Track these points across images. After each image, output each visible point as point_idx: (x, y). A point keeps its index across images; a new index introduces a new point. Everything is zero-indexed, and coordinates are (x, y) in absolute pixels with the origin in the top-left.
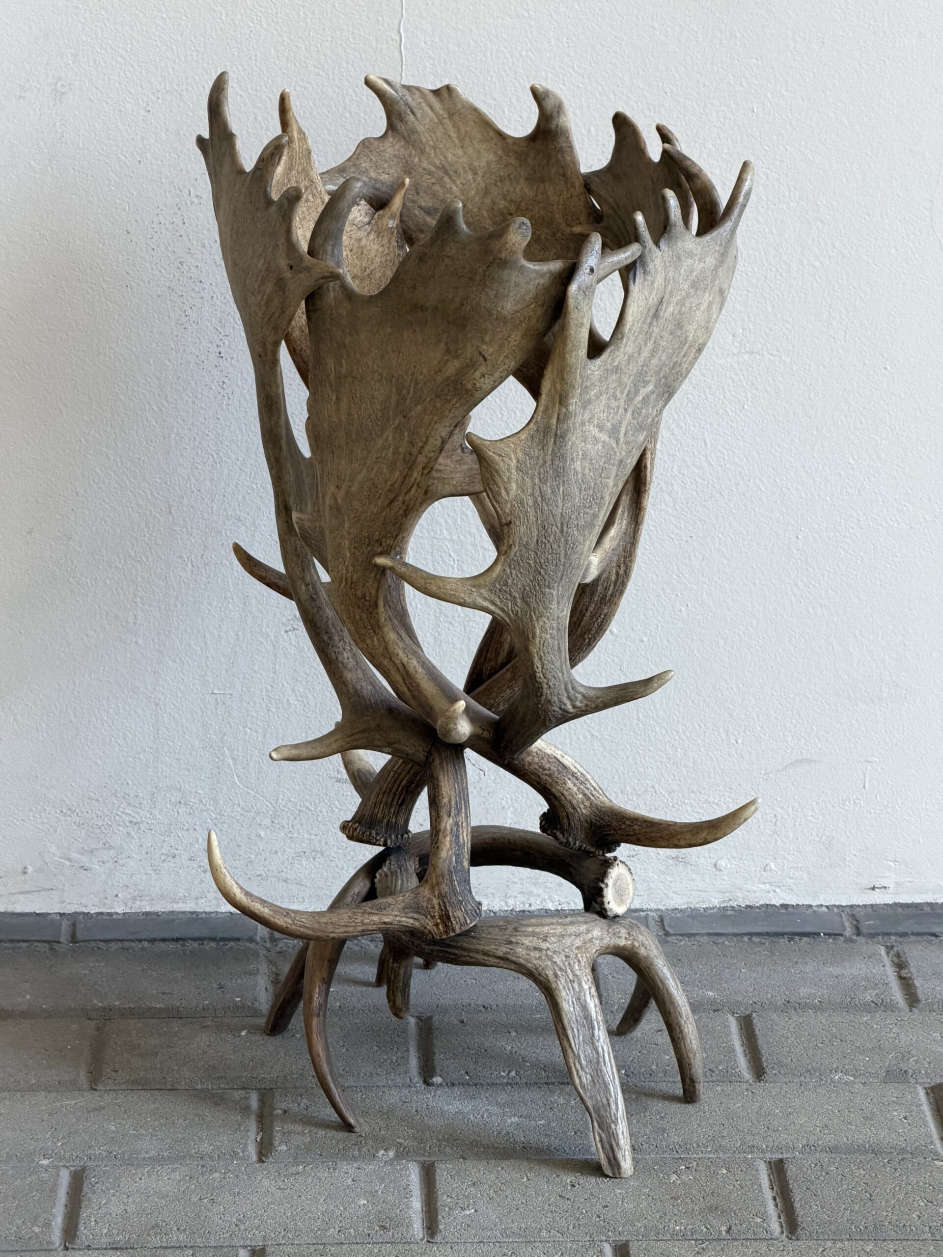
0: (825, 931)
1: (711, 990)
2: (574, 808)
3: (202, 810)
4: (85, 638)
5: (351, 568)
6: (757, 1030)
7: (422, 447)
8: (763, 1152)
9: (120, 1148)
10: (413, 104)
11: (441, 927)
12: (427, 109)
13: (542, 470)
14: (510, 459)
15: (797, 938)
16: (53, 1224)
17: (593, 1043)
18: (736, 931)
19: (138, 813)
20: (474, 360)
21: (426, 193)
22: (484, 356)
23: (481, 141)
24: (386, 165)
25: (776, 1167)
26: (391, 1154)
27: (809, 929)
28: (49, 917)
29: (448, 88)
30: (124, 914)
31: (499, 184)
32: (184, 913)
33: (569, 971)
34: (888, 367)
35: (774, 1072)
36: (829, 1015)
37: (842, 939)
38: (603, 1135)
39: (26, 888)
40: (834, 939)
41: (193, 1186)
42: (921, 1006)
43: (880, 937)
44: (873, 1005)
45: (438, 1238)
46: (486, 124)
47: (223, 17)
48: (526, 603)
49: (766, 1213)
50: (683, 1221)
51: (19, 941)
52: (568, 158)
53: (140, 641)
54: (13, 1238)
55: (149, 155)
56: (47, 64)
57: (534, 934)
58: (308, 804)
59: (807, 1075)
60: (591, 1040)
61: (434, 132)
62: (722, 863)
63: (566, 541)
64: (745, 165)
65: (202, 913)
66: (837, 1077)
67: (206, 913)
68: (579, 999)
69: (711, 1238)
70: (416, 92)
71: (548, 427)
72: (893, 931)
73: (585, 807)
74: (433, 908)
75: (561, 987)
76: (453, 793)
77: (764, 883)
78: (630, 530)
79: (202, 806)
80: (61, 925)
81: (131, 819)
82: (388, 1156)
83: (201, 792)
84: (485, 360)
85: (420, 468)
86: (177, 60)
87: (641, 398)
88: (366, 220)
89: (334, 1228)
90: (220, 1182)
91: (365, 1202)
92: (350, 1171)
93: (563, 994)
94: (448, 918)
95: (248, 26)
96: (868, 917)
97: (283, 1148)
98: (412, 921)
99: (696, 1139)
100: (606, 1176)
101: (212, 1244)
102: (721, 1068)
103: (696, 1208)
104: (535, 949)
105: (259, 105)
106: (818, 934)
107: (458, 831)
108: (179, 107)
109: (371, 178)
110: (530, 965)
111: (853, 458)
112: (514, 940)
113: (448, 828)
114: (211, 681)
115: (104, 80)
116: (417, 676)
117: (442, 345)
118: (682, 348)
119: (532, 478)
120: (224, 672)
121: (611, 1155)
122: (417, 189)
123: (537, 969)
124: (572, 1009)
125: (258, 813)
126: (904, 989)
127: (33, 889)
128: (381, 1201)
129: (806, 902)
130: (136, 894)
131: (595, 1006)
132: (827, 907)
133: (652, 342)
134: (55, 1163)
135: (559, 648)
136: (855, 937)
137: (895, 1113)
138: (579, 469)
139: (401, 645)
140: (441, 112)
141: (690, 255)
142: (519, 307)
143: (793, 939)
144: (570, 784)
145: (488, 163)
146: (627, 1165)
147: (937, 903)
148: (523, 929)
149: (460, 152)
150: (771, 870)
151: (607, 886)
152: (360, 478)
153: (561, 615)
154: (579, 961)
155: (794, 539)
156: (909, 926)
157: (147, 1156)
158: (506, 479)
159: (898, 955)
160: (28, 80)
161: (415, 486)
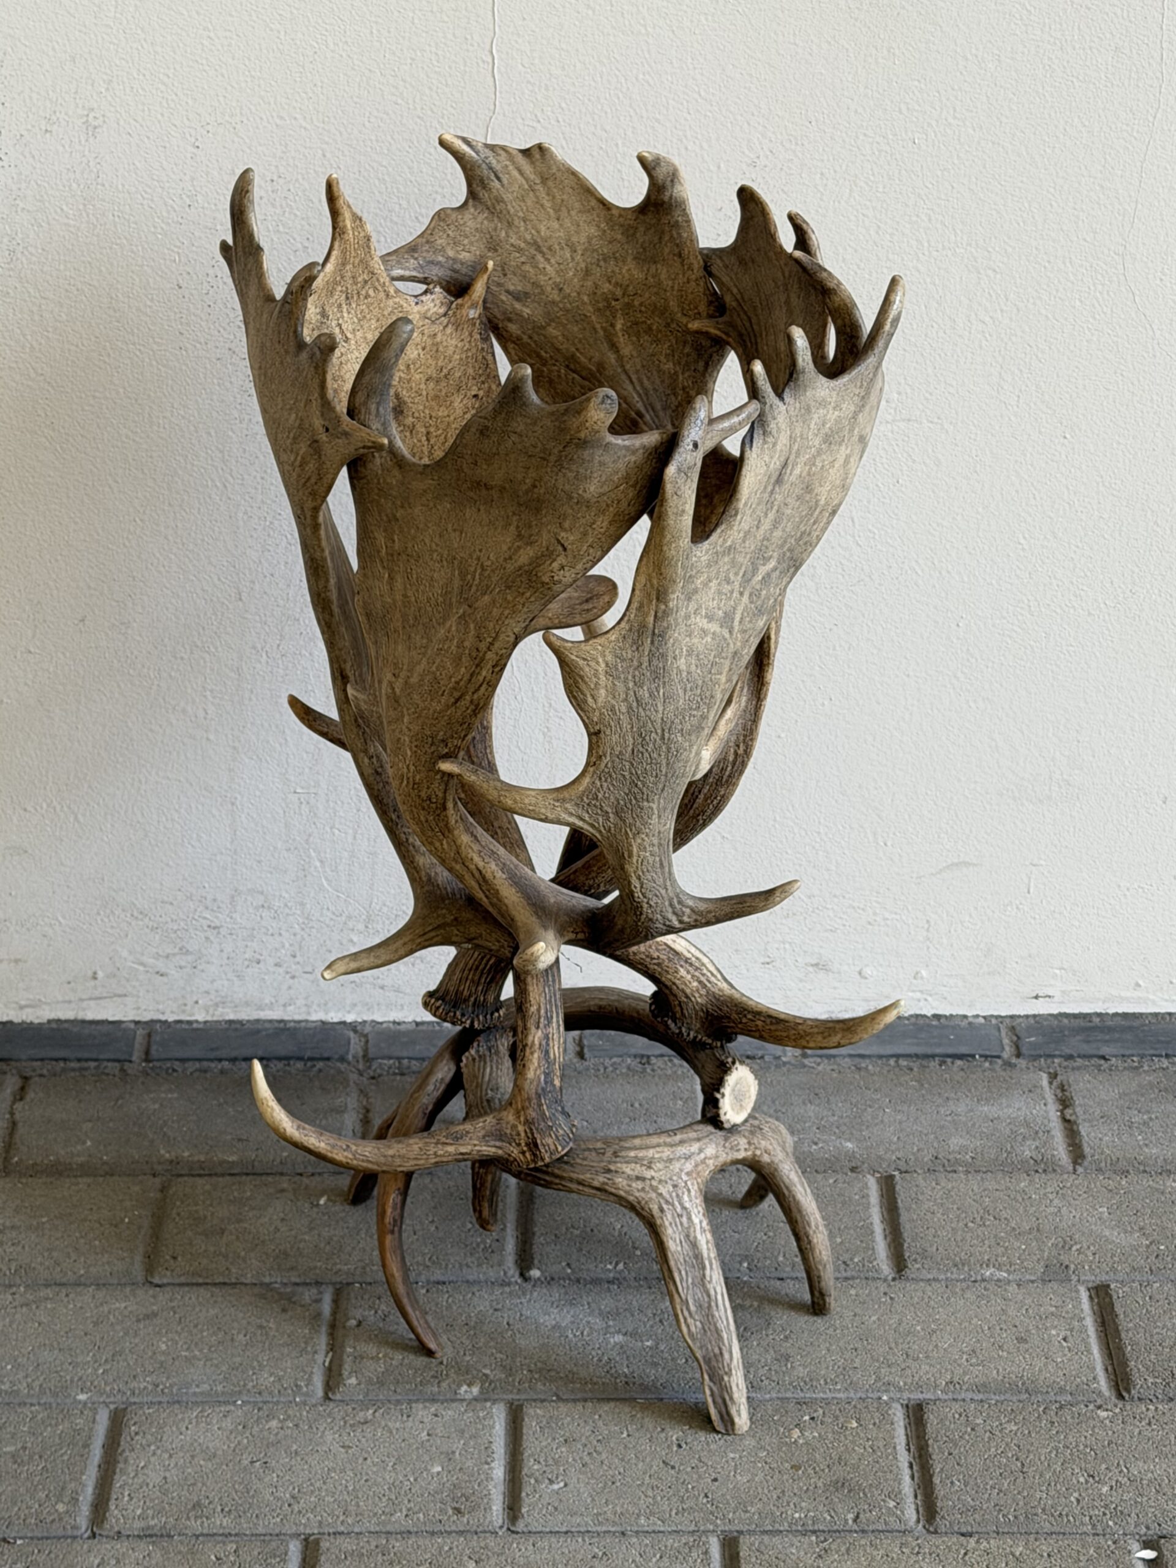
0: (982, 1052)
1: (849, 1140)
2: (687, 997)
3: (288, 915)
4: (150, 734)
5: (412, 768)
6: (899, 1201)
7: (491, 644)
8: (900, 1390)
9: (168, 1378)
10: (498, 167)
11: (528, 1155)
12: (515, 173)
13: (637, 673)
14: (598, 663)
15: (949, 1060)
16: (81, 1499)
17: (704, 1285)
18: (882, 1052)
19: (217, 917)
20: (551, 549)
21: (515, 275)
22: (563, 545)
23: (580, 212)
24: (466, 242)
25: (914, 1415)
26: (475, 1390)
27: (964, 1050)
28: (123, 1026)
29: (540, 147)
30: (206, 1022)
31: (602, 263)
32: (271, 1021)
33: (676, 1203)
34: (1068, 436)
35: (917, 1266)
36: (982, 1179)
37: (999, 1061)
38: (715, 1389)
39: (97, 994)
40: (991, 1063)
41: (245, 1441)
42: (1086, 1163)
43: (1042, 1060)
44: (1032, 1162)
45: (520, 1526)
46: (587, 191)
47: (282, 37)
48: (621, 818)
49: (900, 1492)
50: (803, 1504)
51: (87, 1060)
52: (685, 235)
53: (212, 737)
54: (33, 1521)
55: (200, 198)
56: (76, 93)
57: (637, 1160)
59: (955, 1270)
60: (702, 1282)
61: (524, 201)
62: (868, 971)
63: (669, 749)
64: (894, 282)
65: (290, 1021)
66: (988, 1273)
67: (295, 1022)
68: (688, 1236)
69: (835, 1528)
70: (502, 152)
71: (643, 626)
72: (1057, 1053)
73: (701, 996)
74: (519, 1134)
75: (667, 1223)
76: (542, 999)
77: (913, 991)
78: (751, 707)
79: (287, 911)
80: (135, 1033)
81: (209, 923)
82: (471, 1392)
83: (287, 896)
84: (565, 549)
85: (489, 666)
86: (229, 88)
87: (760, 578)
88: (442, 311)
89: (401, 1510)
90: (277, 1434)
91: (439, 1469)
92: (425, 1420)
93: (670, 1231)
94: (536, 1145)
95: (312, 47)
96: (1030, 1030)
97: (353, 1381)
98: (494, 1150)
99: (823, 1372)
100: (718, 1432)
101: (261, 1530)
102: (856, 1260)
103: (820, 1484)
104: (638, 1178)
106: (973, 1056)
107: (548, 1045)
108: (233, 142)
109: (448, 258)
110: (631, 1198)
111: (1025, 538)
112: (612, 1168)
113: (537, 1042)
114: (292, 778)
115: (143, 111)
116: (495, 882)
117: (512, 528)
118: (812, 515)
119: (626, 681)
120: (307, 770)
121: (723, 1410)
122: (503, 270)
123: (639, 1203)
124: (679, 1248)
125: (350, 917)
126: (1067, 1136)
127: (105, 995)
129: (961, 1013)
130: (219, 999)
131: (707, 1242)
132: (985, 1017)
133: (774, 511)
134: (95, 1399)
135: (661, 864)
136: (1014, 1060)
137: (1054, 1332)
138: (683, 667)
139: (476, 847)
140: (532, 177)
141: (823, 404)
142: (606, 488)
143: (945, 1062)
144: (683, 972)
145: (589, 239)
146: (742, 1420)
147: (1107, 1014)
148: (623, 1154)
149: (555, 225)
150: (922, 978)
151: (723, 1095)
152: (419, 669)
153: (662, 830)
154: (689, 1191)
155: (954, 626)
156: (1075, 1045)
157: (197, 1390)
158: (592, 686)
159: (1062, 1087)
160: (55, 112)
161: (485, 686)
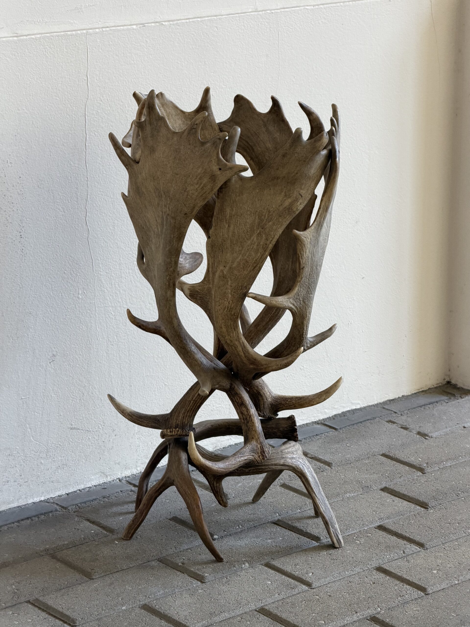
2: (267, 399)
5: (231, 302)
7: (272, 240)
11: (261, 457)
13: (315, 242)
14: (308, 239)
20: (297, 197)
23: (175, 116)
25: (382, 529)
29: (161, 93)
32: (15, 508)
33: (306, 464)
38: (334, 531)
45: (314, 586)
46: (176, 108)
48: (304, 302)
52: (212, 118)
58: (60, 443)
59: (338, 497)
60: (320, 491)
67: (24, 505)
68: (312, 475)
71: (320, 223)
73: (270, 398)
74: (258, 449)
75: (306, 471)
79: (18, 455)
82: (247, 566)
83: (18, 448)
84: (302, 197)
91: (270, 582)
92: (246, 574)
94: (264, 452)
95: (30, 80)
97: (208, 574)
98: (252, 457)
100: (337, 548)
104: (292, 458)
105: (34, 116)
114: (21, 393)
119: (312, 246)
120: (26, 388)
125: (40, 452)
146: (342, 541)
158: (307, 248)
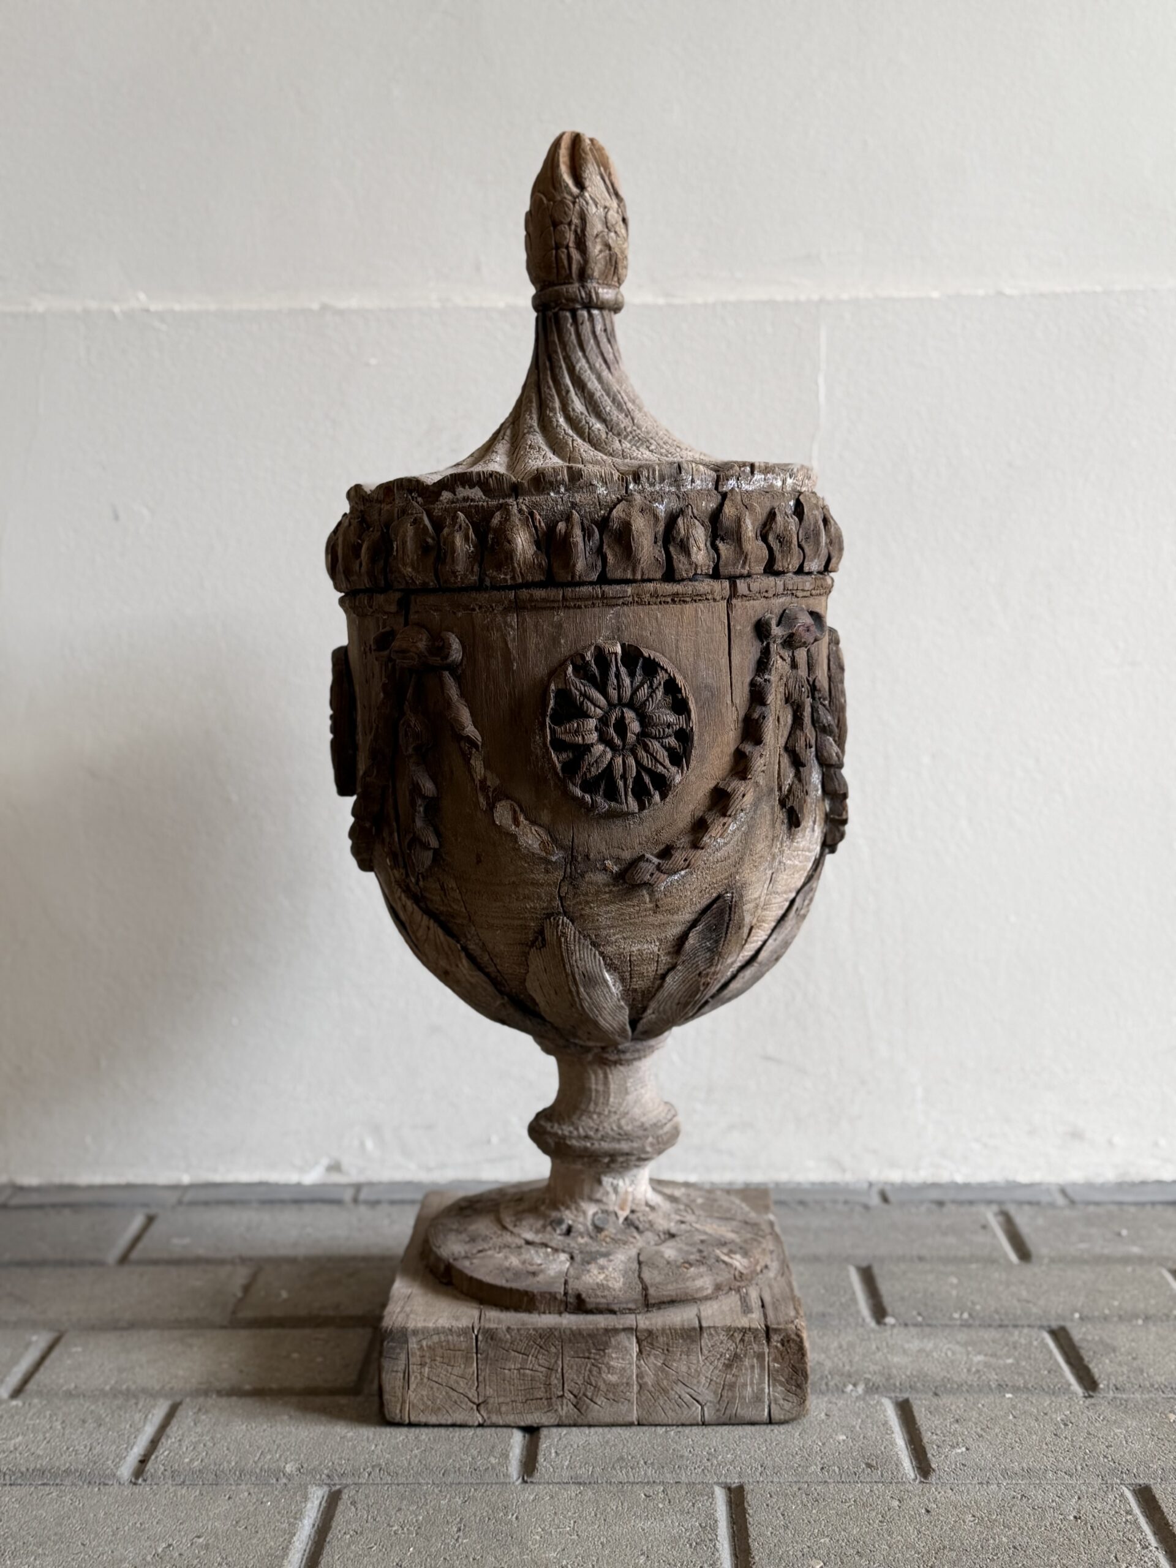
128: (862, 1436)
